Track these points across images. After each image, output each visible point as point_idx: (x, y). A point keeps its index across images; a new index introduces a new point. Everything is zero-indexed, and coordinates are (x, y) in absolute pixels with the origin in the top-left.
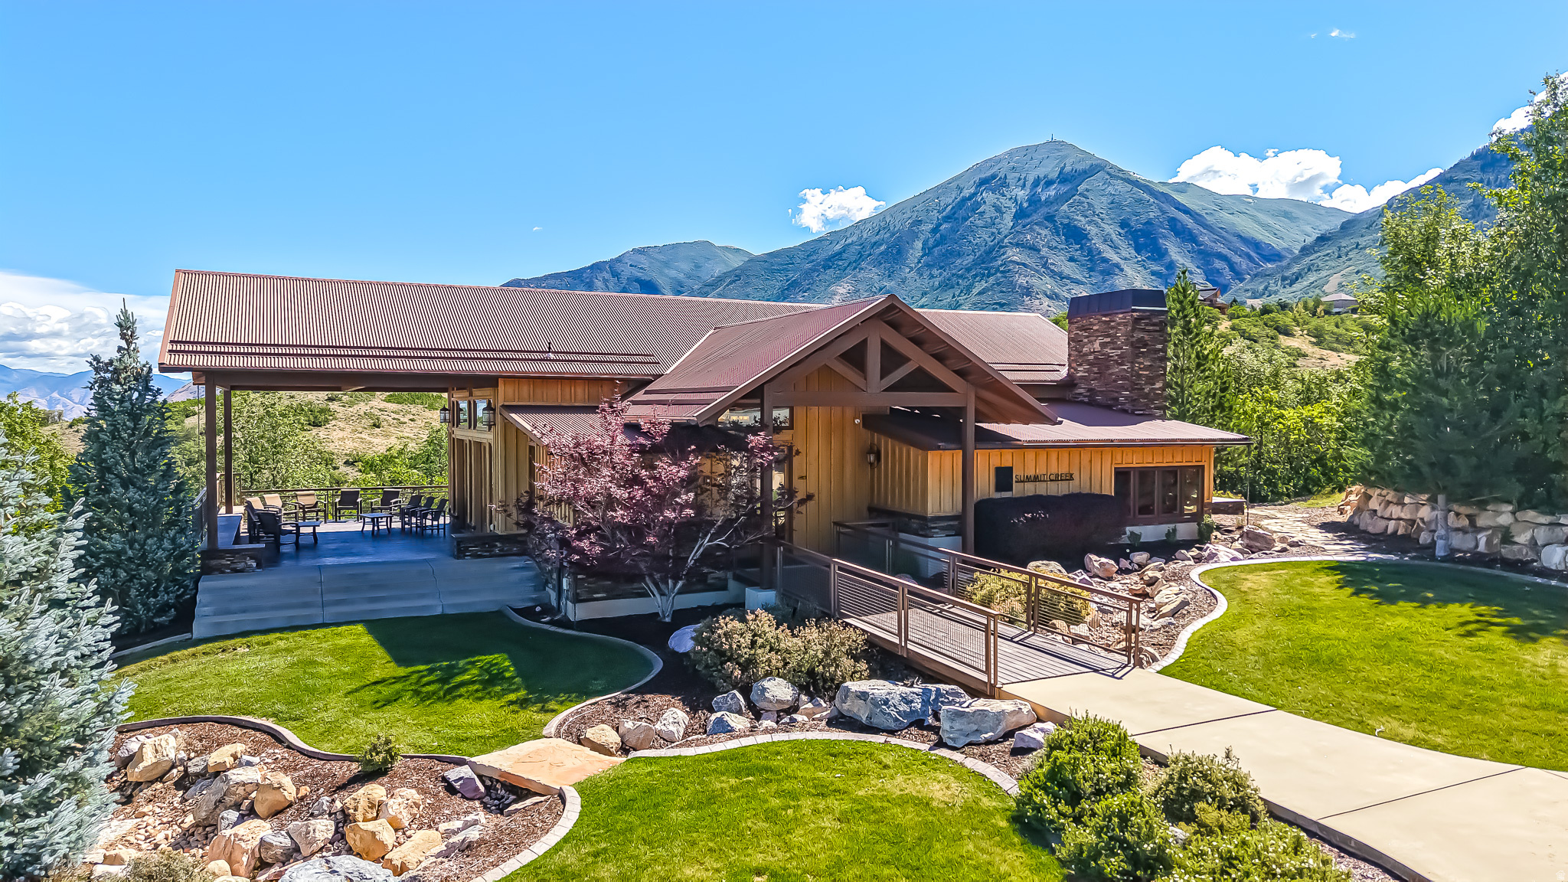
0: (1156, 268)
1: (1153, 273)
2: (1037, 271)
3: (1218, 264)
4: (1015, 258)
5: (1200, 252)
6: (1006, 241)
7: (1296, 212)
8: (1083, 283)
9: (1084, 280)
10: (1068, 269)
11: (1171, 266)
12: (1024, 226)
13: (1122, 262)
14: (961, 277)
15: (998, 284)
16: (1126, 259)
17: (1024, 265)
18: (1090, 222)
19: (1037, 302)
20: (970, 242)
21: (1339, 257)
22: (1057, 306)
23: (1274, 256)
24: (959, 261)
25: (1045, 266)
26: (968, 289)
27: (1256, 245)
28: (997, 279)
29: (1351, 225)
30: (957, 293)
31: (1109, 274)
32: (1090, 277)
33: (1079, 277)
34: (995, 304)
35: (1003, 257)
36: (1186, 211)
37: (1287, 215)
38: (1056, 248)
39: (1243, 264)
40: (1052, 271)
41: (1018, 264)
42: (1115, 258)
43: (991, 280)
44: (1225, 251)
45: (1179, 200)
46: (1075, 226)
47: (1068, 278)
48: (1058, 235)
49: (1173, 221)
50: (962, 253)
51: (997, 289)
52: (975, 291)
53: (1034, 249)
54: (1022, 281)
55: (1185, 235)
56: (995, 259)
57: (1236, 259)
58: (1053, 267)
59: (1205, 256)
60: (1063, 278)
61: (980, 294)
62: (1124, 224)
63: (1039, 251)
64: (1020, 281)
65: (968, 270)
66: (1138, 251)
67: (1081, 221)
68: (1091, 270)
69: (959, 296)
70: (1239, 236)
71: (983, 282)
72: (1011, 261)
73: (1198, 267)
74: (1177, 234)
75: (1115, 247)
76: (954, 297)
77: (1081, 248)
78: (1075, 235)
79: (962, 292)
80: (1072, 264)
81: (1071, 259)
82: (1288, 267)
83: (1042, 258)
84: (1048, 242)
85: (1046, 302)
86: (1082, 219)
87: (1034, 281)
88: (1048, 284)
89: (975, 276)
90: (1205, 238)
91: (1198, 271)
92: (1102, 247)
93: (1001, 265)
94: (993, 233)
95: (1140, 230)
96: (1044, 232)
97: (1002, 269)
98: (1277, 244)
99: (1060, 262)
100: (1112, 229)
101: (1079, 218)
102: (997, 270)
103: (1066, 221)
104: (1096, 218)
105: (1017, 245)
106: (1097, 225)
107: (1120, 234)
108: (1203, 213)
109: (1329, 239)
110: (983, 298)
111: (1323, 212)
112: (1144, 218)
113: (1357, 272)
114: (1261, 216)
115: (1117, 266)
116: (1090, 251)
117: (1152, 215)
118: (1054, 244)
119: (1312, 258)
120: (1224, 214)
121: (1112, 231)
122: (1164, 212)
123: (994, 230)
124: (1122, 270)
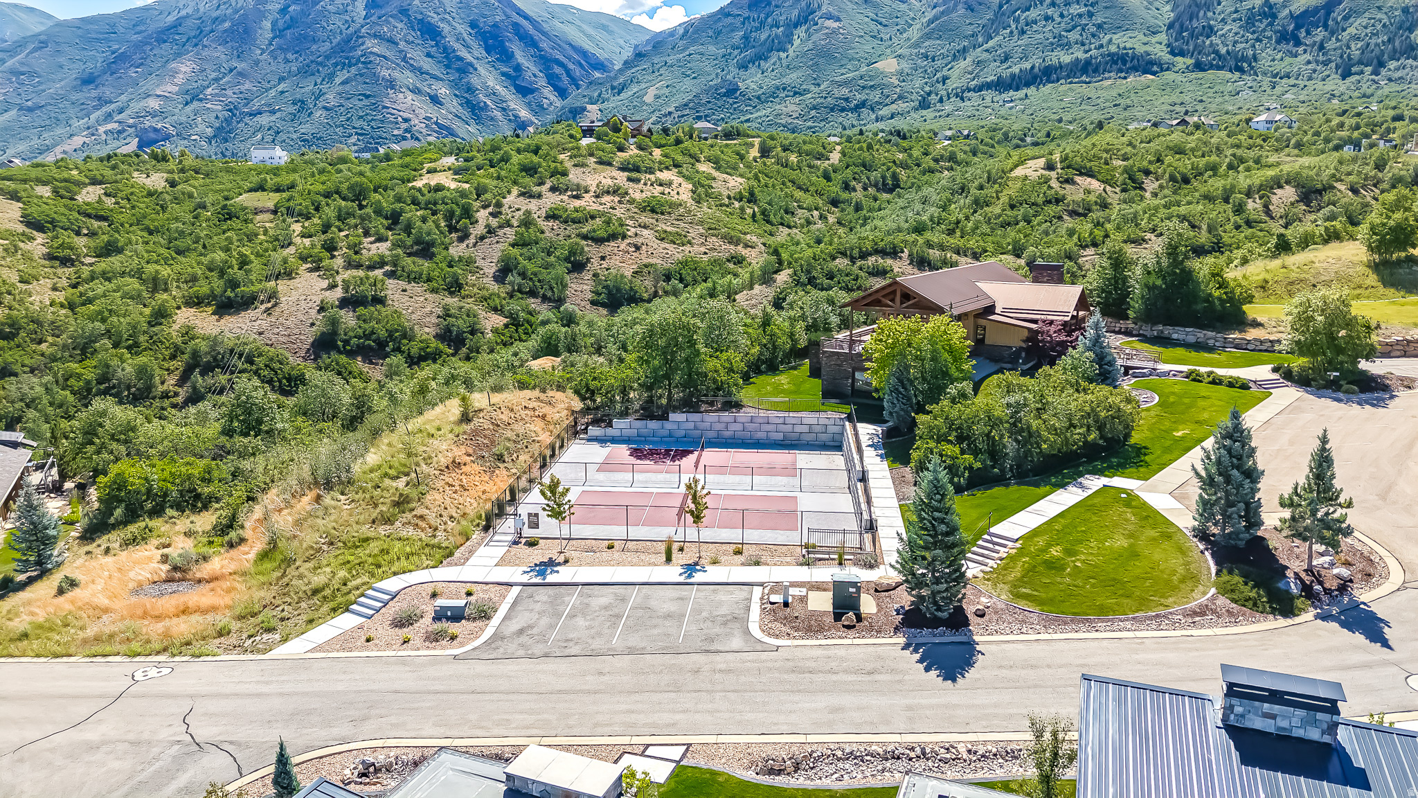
0: (505, 69)
1: (503, 74)
2: (397, 65)
3: (558, 70)
4: (375, 50)
5: (541, 57)
6: (363, 30)
7: (612, 27)
8: (441, 80)
9: (442, 76)
10: (427, 64)
11: (518, 68)
12: (380, 18)
13: (475, 62)
14: (320, 64)
15: (361, 75)
16: (478, 59)
17: (385, 57)
18: (443, 20)
19: (401, 95)
20: (324, 28)
21: (653, 72)
22: (420, 100)
23: (600, 66)
24: (314, 47)
25: (404, 59)
26: (331, 77)
27: (584, 53)
28: (359, 70)
29: (659, 43)
30: (319, 81)
31: (464, 72)
32: (447, 73)
33: (438, 73)
34: (360, 95)
35: (362, 48)
36: (526, 17)
37: (604, 28)
38: (413, 42)
39: (578, 72)
40: (412, 65)
41: (378, 56)
42: (469, 58)
43: (353, 70)
44: (561, 58)
45: (522, 8)
46: (429, 23)
47: (428, 74)
48: (414, 30)
49: (516, 26)
50: (316, 39)
51: (360, 79)
52: (338, 80)
53: (391, 41)
54: (385, 73)
55: (529, 42)
56: (354, 49)
57: (571, 66)
58: (412, 62)
59: (546, 62)
60: (422, 73)
61: (343, 83)
62: (473, 25)
63: (397, 44)
64: (382, 73)
65: (328, 57)
66: (488, 52)
67: (434, 18)
68: (447, 67)
69: (321, 84)
70: (570, 45)
71: (345, 71)
72: (371, 53)
73: (540, 71)
74: (521, 38)
75: (467, 47)
76: (316, 85)
77: (437, 45)
78: (430, 32)
79: (323, 80)
80: (430, 59)
81: (428, 55)
82: (615, 78)
83: (401, 51)
84: (405, 35)
85: (410, 96)
86: (435, 16)
87: (396, 74)
88: (409, 78)
89: (336, 65)
90: (544, 45)
91: (541, 74)
92: (457, 46)
93: (362, 56)
94: (347, 21)
95: (488, 32)
96: (400, 25)
97: (362, 60)
98: (601, 55)
99: (417, 55)
100: (463, 29)
101: (432, 14)
102: (358, 61)
103: (420, 17)
104: (447, 16)
105: (375, 36)
106: (448, 22)
107: (471, 34)
108: (539, 20)
109: (644, 56)
110: (347, 87)
111: (631, 28)
112: (490, 21)
113: (667, 87)
114: (585, 27)
115: (471, 65)
116: (445, 49)
117: (498, 18)
118: (411, 39)
119: (633, 71)
120: (556, 23)
121: (463, 31)
122: (508, 17)
123: (348, 18)
124: (476, 69)
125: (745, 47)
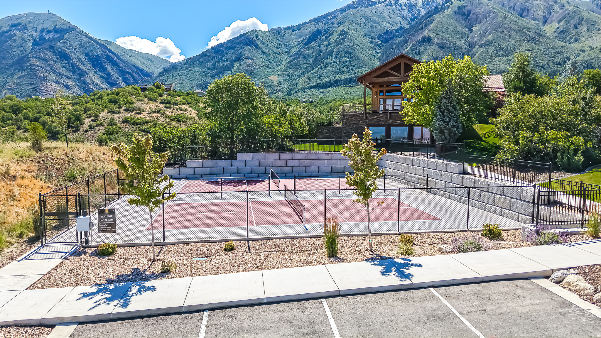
0: (102, 75)
1: (101, 77)
2: (48, 70)
3: (128, 76)
4: (36, 63)
5: (120, 70)
6: (30, 55)
7: (153, 60)
8: (70, 78)
9: (71, 76)
10: (63, 71)
11: (109, 74)
12: (39, 49)
13: (87, 71)
14: (7, 69)
15: (29, 75)
16: (89, 69)
17: (41, 67)
18: (71, 52)
19: (49, 84)
20: (9, 53)
21: (173, 78)
22: (59, 87)
23: (148, 75)
24: (4, 62)
25: (51, 68)
26: (12, 75)
27: (141, 70)
28: (27, 72)
29: (175, 66)
30: (6, 77)
31: (82, 75)
32: (73, 75)
33: (69, 75)
34: (27, 83)
35: (29, 62)
36: (113, 53)
37: (150, 60)
38: (56, 61)
39: (137, 77)
40: (55, 71)
41: (38, 66)
42: (84, 69)
43: (24, 72)
44: (130, 71)
45: (111, 49)
46: (64, 53)
47: (63, 75)
48: (57, 56)
49: (108, 56)
50: (5, 58)
51: (28, 76)
52: (16, 77)
53: (45, 60)
54: (41, 74)
55: (114, 63)
56: (25, 62)
57: (134, 75)
58: (55, 70)
59: (122, 72)
60: (60, 75)
61: (18, 78)
62: (87, 55)
63: (48, 61)
64: (40, 74)
65: (11, 66)
66: (94, 66)
67: (67, 51)
68: (73, 72)
69: (7, 78)
70: (134, 66)
71: (20, 73)
72: (34, 65)
73: (120, 76)
74: (110, 62)
75: (84, 64)
76: (4, 78)
77: (68, 63)
78: (64, 57)
79: (8, 76)
80: (65, 69)
81: (64, 67)
82: (155, 79)
83: (50, 65)
84: (52, 58)
85: (54, 85)
86: (67, 50)
87: (47, 75)
88: (54, 77)
89: (15, 69)
90: (122, 65)
91: (120, 78)
92: (78, 63)
93: (29, 66)
94: (22, 51)
95: (94, 58)
96: (49, 53)
97: (29, 67)
98: (149, 71)
99: (58, 67)
100: (82, 57)
101: (66, 49)
102: (27, 68)
103: (60, 50)
104: (74, 51)
105: (36, 57)
106: (74, 53)
107: (85, 59)
108: (119, 54)
109: (168, 71)
110: (21, 80)
111: (162, 60)
112: (95, 53)
113: (179, 84)
114: (141, 59)
115: (85, 72)
116: (72, 65)
117: (99, 53)
118: (55, 59)
119: (163, 77)
120: (127, 56)
121: (81, 57)
122: (104, 52)
123: (22, 49)
124: (88, 74)
125: (213, 69)
